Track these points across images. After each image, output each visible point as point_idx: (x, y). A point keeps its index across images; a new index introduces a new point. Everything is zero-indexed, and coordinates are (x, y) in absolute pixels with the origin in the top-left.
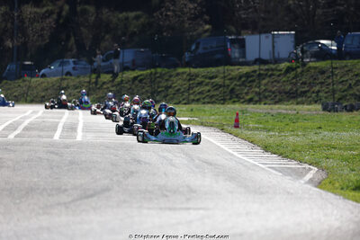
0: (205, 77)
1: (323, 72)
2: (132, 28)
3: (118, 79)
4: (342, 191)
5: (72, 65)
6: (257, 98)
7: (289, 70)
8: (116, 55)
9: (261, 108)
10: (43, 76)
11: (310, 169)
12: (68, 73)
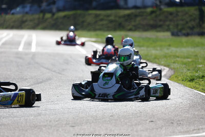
0: (105, 16)
1: (171, 14)
4: (183, 82)
6: (134, 28)
7: (152, 12)
8: (54, 3)
10: (13, 14)
11: (164, 69)
12: (27, 13)
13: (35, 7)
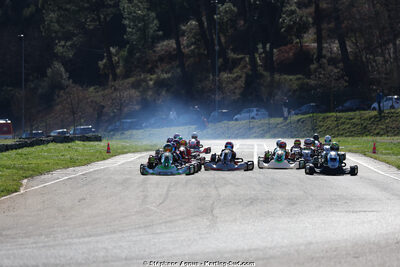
0: (347, 119)
2: (295, 87)
3: (288, 121)
5: (255, 112)
6: (382, 132)
9: (386, 139)
10: (236, 120)
12: (253, 118)
13: (263, 111)
